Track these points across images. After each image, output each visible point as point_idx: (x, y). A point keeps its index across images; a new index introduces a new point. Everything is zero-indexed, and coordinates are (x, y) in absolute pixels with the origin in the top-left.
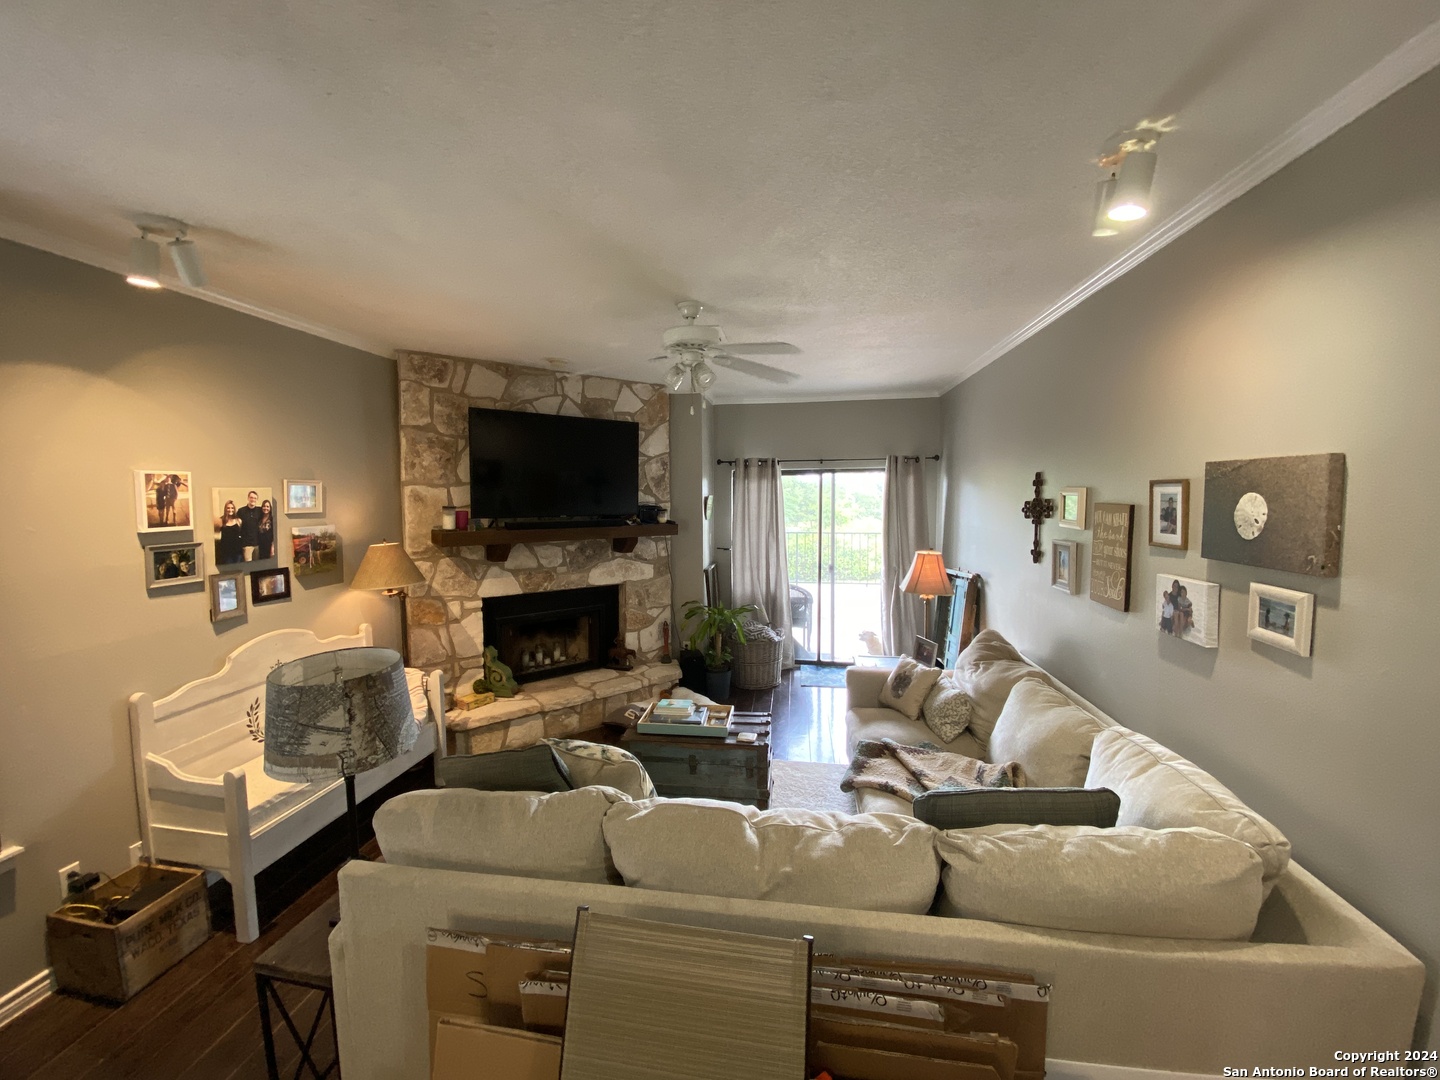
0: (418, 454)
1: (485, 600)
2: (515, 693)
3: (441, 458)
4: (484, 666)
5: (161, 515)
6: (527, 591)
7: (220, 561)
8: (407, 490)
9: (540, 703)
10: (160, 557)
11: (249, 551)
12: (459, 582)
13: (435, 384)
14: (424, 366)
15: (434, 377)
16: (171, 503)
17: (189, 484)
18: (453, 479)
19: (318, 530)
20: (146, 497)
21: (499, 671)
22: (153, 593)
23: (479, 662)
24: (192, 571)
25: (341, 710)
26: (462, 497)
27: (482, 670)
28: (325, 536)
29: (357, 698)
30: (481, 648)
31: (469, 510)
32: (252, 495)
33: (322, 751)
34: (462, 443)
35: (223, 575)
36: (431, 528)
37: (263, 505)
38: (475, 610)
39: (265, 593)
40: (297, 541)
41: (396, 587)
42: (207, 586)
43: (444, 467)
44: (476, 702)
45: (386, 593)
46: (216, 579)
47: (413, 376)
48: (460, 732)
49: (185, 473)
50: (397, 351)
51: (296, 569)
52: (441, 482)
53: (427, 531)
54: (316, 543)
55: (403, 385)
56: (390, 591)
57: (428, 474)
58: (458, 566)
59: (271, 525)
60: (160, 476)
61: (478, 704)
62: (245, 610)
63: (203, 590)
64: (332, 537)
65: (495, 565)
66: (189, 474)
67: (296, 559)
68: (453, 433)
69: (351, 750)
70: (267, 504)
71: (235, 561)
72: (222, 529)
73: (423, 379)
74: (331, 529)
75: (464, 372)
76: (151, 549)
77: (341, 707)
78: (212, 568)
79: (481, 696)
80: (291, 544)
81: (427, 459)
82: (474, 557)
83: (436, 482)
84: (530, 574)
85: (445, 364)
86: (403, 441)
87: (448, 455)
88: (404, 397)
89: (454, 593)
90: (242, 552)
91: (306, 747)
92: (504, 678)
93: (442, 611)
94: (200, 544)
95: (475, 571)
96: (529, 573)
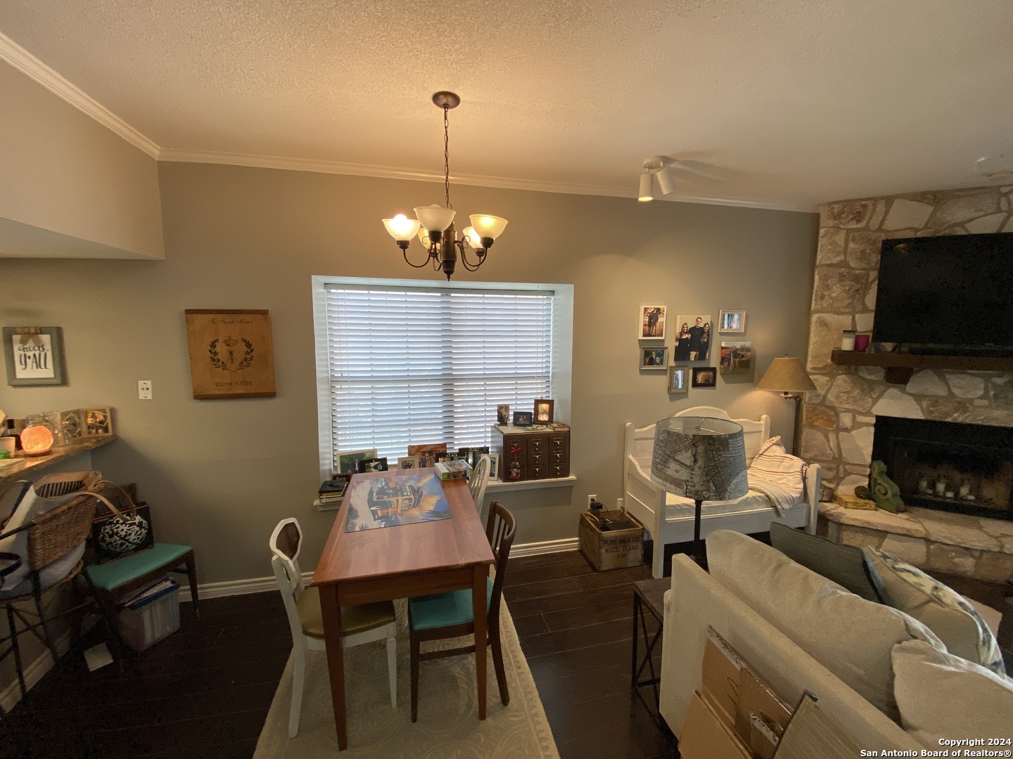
0: (828, 288)
1: (878, 417)
2: (898, 511)
3: (849, 289)
4: (870, 476)
5: (649, 330)
6: (930, 418)
7: (676, 359)
8: (815, 318)
9: (925, 529)
10: (647, 354)
11: (693, 354)
12: (854, 397)
13: (853, 225)
14: (843, 213)
15: (852, 219)
16: (655, 324)
17: (665, 313)
18: (859, 307)
19: (738, 345)
20: (643, 319)
21: (886, 485)
22: (642, 372)
23: (864, 471)
24: (661, 363)
25: (689, 454)
26: (865, 323)
27: (868, 479)
28: (743, 349)
29: (701, 449)
30: (869, 460)
31: (871, 335)
32: (699, 319)
33: (676, 475)
34: (874, 275)
35: (678, 367)
36: (832, 349)
37: (705, 326)
38: (867, 425)
39: (699, 382)
40: (724, 351)
41: (793, 391)
42: (668, 372)
43: (853, 297)
44: (855, 504)
45: (783, 395)
46: (673, 369)
47: (831, 223)
48: (834, 522)
49: (663, 307)
50: (819, 205)
51: (721, 369)
52: (847, 310)
53: (828, 351)
54: (735, 353)
55: (822, 232)
56: (786, 393)
57: (835, 304)
58: (854, 383)
59: (708, 339)
60: (651, 308)
61: (856, 506)
62: (687, 390)
63: (666, 374)
64: (748, 350)
65: (894, 387)
66: (665, 307)
67: (722, 363)
68: (865, 266)
69: (692, 482)
70: (707, 326)
71: (684, 359)
72: (679, 340)
73: (841, 223)
74: (748, 344)
75: (884, 209)
76: (643, 348)
77: (690, 451)
78: (672, 363)
79: (862, 501)
80: (720, 353)
81: (837, 291)
82: (873, 377)
83: (842, 310)
84: (937, 401)
85: (864, 206)
86: (817, 277)
87: (857, 286)
88: (822, 242)
89: (847, 406)
90: (689, 355)
91: (668, 469)
92: (890, 494)
93: (834, 419)
94: (667, 348)
95: (871, 390)
96: (935, 401)
